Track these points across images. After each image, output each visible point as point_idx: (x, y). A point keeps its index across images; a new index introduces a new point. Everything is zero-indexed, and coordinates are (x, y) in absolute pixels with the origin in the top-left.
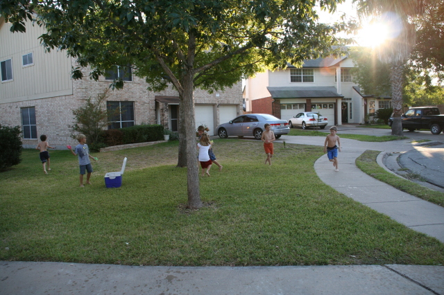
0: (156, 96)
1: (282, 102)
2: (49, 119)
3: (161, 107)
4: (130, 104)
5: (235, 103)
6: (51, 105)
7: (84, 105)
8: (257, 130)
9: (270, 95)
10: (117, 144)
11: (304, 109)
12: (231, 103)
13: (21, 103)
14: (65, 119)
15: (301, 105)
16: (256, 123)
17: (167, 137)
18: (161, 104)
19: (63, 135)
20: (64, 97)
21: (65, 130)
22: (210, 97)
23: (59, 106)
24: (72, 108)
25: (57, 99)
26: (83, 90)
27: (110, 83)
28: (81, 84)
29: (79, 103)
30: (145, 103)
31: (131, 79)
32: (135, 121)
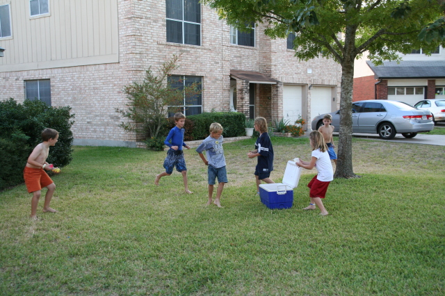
0: (231, 71)
1: (390, 84)
2: (74, 98)
3: (238, 87)
5: (332, 83)
6: (78, 78)
7: (141, 79)
8: (383, 124)
9: (372, 73)
11: (423, 96)
12: (326, 83)
13: (25, 73)
14: (103, 99)
15: (419, 90)
16: (383, 114)
17: (250, 132)
18: (239, 82)
19: (99, 123)
20: (103, 67)
21: (103, 116)
22: (300, 73)
23: (94, 79)
24: (116, 83)
25: (90, 68)
26: (137, 57)
27: (172, 47)
28: (134, 47)
29: (129, 77)
30: (217, 79)
31: (198, 43)
32: (203, 106)
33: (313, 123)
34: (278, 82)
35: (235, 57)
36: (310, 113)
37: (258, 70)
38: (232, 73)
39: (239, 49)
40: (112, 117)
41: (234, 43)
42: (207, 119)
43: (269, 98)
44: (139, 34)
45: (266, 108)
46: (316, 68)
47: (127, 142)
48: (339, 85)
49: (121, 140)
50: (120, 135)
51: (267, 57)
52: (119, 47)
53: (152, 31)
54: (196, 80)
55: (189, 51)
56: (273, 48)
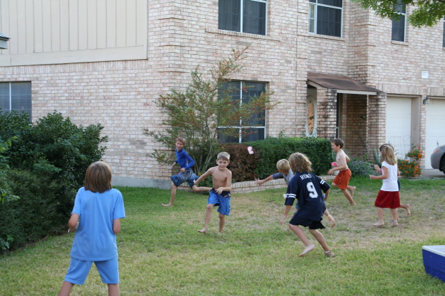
0: (309, 74)
3: (320, 99)
4: (259, 87)
6: (82, 80)
7: (184, 85)
10: (247, 179)
14: (119, 114)
18: (321, 91)
19: (112, 150)
20: (120, 65)
21: (118, 141)
22: (410, 79)
23: (105, 84)
24: (141, 90)
25: (98, 66)
26: (177, 51)
27: (225, 37)
28: (172, 36)
29: (163, 81)
30: (288, 87)
31: (261, 31)
32: (268, 128)
33: (433, 158)
34: (379, 92)
35: (313, 52)
36: (424, 141)
37: (345, 74)
38: (311, 78)
39: (319, 41)
40: (133, 142)
41: (311, 30)
42: (277, 148)
43: (363, 117)
44: (180, 17)
45: (357, 133)
46: (435, 70)
47: (157, 181)
49: (147, 177)
50: (145, 170)
51: (360, 52)
52: (148, 36)
53: (198, 12)
54: (258, 89)
55: (250, 44)
56: (371, 38)
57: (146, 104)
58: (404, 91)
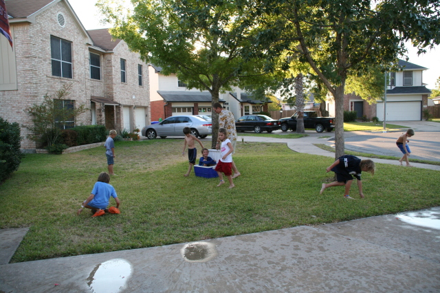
0: (91, 96)
1: (174, 105)
3: (97, 107)
4: (71, 103)
5: (145, 105)
9: (160, 99)
11: (191, 113)
12: (143, 105)
15: (189, 109)
16: (190, 123)
18: (97, 104)
22: (129, 98)
24: (15, 105)
26: (34, 86)
27: (56, 79)
28: (31, 78)
29: (28, 101)
30: (83, 102)
31: (71, 77)
32: (76, 122)
33: (143, 131)
34: (120, 104)
35: (91, 87)
37: (103, 96)
38: (91, 98)
39: (92, 81)
41: (89, 77)
43: (113, 115)
44: (34, 69)
46: (137, 95)
48: (150, 106)
51: (109, 87)
52: (17, 78)
53: (43, 67)
55: (67, 82)
56: (114, 80)
57: (18, 112)
58: (127, 104)
